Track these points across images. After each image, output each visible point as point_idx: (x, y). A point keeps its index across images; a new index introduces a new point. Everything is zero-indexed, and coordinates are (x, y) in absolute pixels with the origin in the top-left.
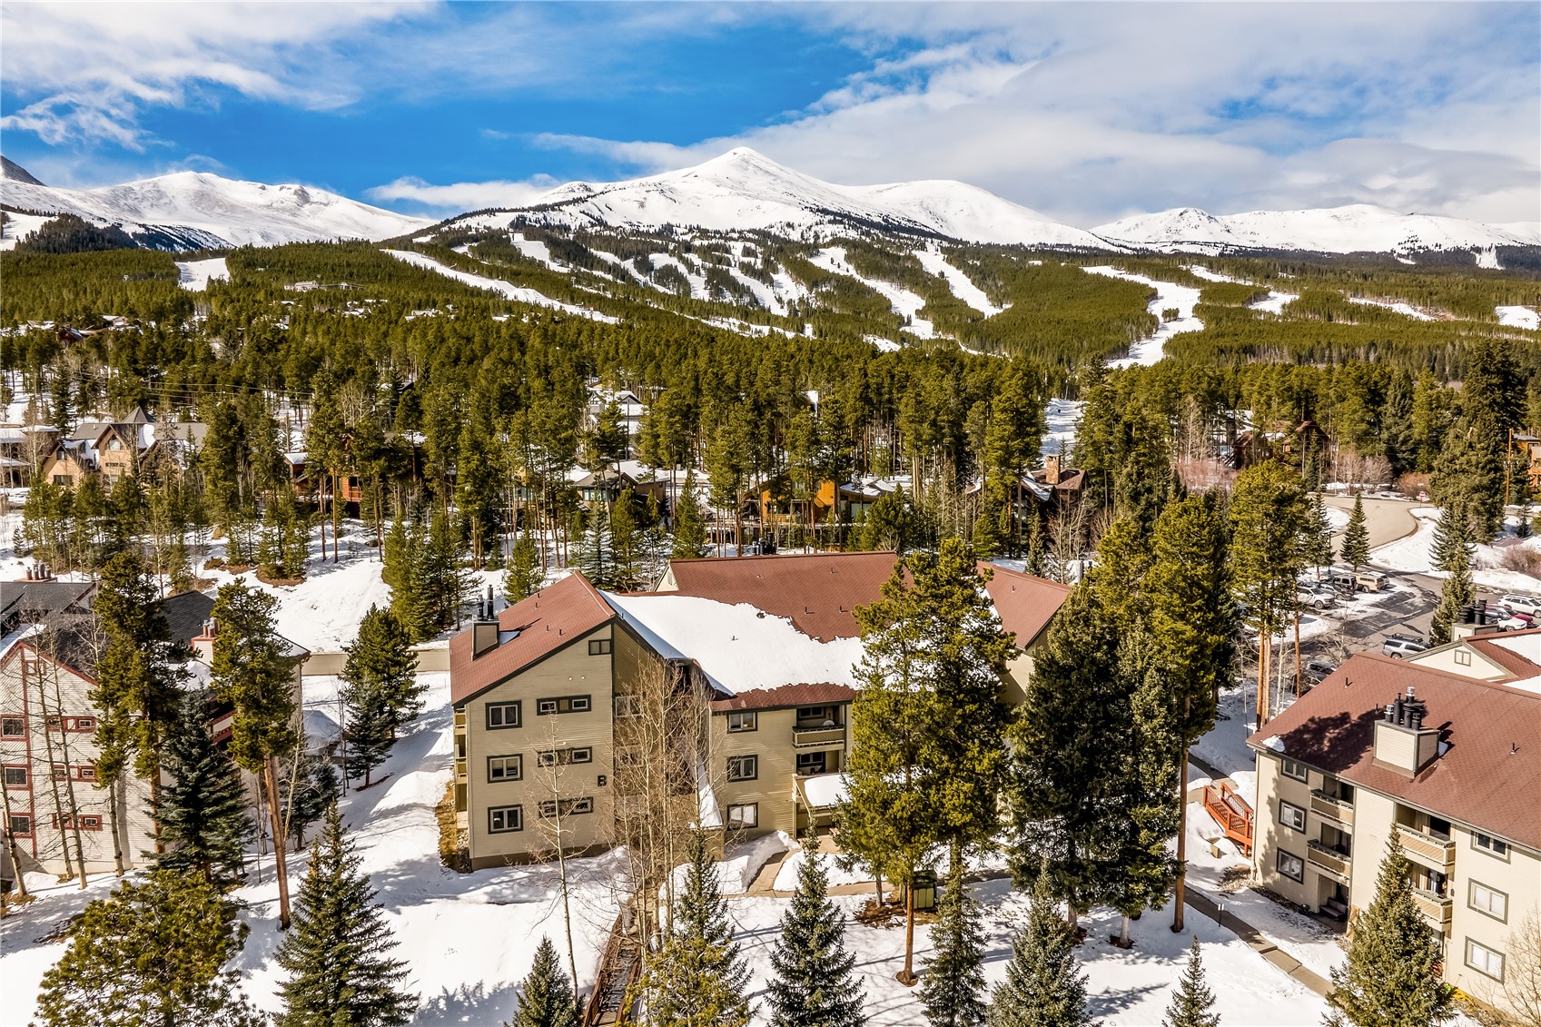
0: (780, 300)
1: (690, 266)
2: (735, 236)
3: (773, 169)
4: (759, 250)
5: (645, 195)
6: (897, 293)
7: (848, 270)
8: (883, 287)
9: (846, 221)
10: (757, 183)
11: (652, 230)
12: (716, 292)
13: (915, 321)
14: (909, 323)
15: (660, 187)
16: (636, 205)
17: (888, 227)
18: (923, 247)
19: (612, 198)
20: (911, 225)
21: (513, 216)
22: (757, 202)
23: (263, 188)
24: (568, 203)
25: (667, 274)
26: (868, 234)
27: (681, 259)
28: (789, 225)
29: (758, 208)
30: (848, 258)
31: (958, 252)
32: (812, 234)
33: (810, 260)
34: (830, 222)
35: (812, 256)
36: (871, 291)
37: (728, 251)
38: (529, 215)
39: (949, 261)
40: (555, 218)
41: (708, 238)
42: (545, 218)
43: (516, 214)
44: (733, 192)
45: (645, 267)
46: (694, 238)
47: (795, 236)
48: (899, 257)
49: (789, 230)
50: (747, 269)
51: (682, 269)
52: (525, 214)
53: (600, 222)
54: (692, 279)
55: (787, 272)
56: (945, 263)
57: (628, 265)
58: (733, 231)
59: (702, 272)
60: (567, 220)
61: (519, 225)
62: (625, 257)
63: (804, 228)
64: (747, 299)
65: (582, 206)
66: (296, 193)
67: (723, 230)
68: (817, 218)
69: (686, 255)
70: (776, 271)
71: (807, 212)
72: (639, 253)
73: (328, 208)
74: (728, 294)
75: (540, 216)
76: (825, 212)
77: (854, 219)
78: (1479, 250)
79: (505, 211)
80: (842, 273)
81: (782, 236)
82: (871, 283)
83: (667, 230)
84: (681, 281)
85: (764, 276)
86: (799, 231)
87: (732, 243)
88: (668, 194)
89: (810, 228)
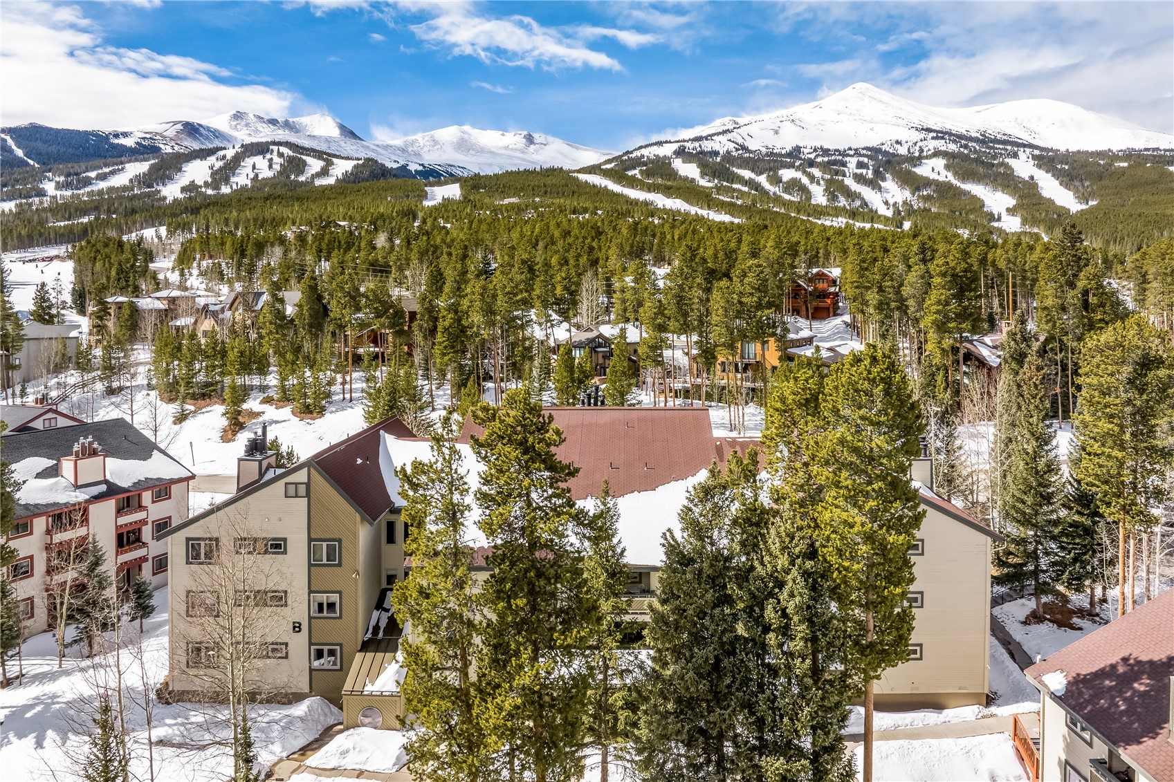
0: (886, 203)
1: (812, 178)
2: (852, 152)
3: (884, 98)
4: (871, 163)
5: (780, 124)
6: (990, 194)
7: (946, 176)
8: (977, 190)
9: (947, 137)
10: (871, 110)
11: (784, 152)
12: (833, 197)
13: (1005, 217)
14: (999, 219)
15: (791, 118)
16: (772, 132)
17: (984, 140)
18: (1015, 155)
19: (752, 129)
20: (1005, 138)
21: (676, 146)
22: (871, 125)
23: (503, 135)
24: (718, 134)
25: (794, 185)
26: (966, 147)
27: (804, 172)
28: (898, 142)
29: (872, 129)
30: (947, 167)
31: (1047, 160)
32: (917, 148)
33: (914, 169)
34: (933, 138)
35: (915, 166)
36: (967, 193)
37: (844, 164)
38: (687, 145)
39: (1039, 167)
40: (708, 146)
41: (829, 155)
42: (700, 146)
43: (679, 144)
44: (851, 118)
45: (776, 180)
46: (817, 156)
47: (902, 151)
48: (993, 165)
49: (898, 146)
50: (859, 179)
51: (805, 180)
52: (685, 144)
53: (743, 148)
54: (813, 188)
55: (893, 180)
56: (1035, 168)
57: (762, 179)
58: (850, 149)
59: (822, 182)
60: (717, 147)
61: (681, 152)
62: (760, 173)
63: (910, 144)
64: (858, 203)
65: (729, 136)
66: (525, 137)
67: (841, 148)
68: (922, 135)
69: (808, 170)
70: (884, 179)
71: (913, 131)
72: (771, 170)
73: (546, 147)
74: (842, 199)
75: (697, 144)
76: (929, 130)
77: (954, 135)
79: (670, 142)
80: (942, 178)
81: (891, 151)
82: (967, 187)
83: (796, 152)
84: (803, 189)
85: (874, 184)
86: (906, 147)
87: (848, 159)
88: (798, 123)
89: (915, 144)
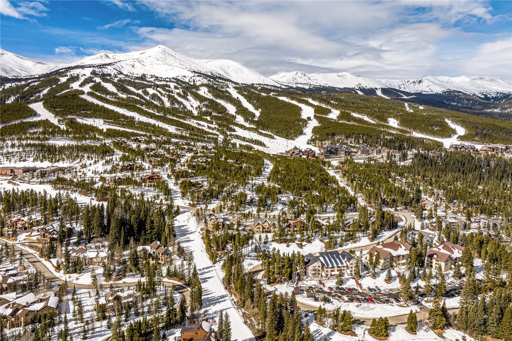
1: (161, 93)
2: (168, 80)
3: (173, 54)
4: (179, 87)
5: (134, 63)
6: (227, 104)
7: (210, 96)
8: (222, 102)
9: (202, 75)
10: (170, 60)
11: (139, 77)
12: (172, 104)
13: (237, 116)
14: (235, 117)
15: (139, 61)
16: (131, 66)
17: (214, 77)
18: (228, 86)
19: (122, 64)
20: (219, 76)
21: (91, 70)
22: (172, 67)
24: (108, 65)
25: (154, 96)
26: (209, 81)
27: (157, 90)
28: (184, 76)
29: (173, 69)
30: (209, 92)
33: (198, 92)
34: (197, 76)
35: (198, 90)
36: (220, 104)
37: (169, 87)
38: (96, 69)
40: (106, 71)
41: (160, 81)
42: (102, 71)
44: (163, 63)
45: (146, 93)
46: (155, 80)
47: (187, 80)
48: (224, 91)
49: (185, 78)
50: (179, 94)
51: (159, 95)
53: (121, 73)
54: (163, 98)
55: (191, 96)
56: (237, 93)
57: (140, 92)
58: (167, 78)
59: (165, 96)
60: (109, 72)
61: (95, 74)
63: (189, 78)
64: (182, 106)
65: (114, 67)
67: (164, 77)
68: (193, 74)
70: (188, 95)
71: (189, 72)
72: (143, 88)
74: (176, 104)
75: (100, 70)
76: (194, 72)
77: (204, 75)
78: (377, 89)
79: (87, 67)
81: (183, 80)
82: (219, 101)
83: (143, 77)
84: (159, 99)
85: (185, 97)
87: (169, 83)
88: (142, 63)
89: (191, 78)
